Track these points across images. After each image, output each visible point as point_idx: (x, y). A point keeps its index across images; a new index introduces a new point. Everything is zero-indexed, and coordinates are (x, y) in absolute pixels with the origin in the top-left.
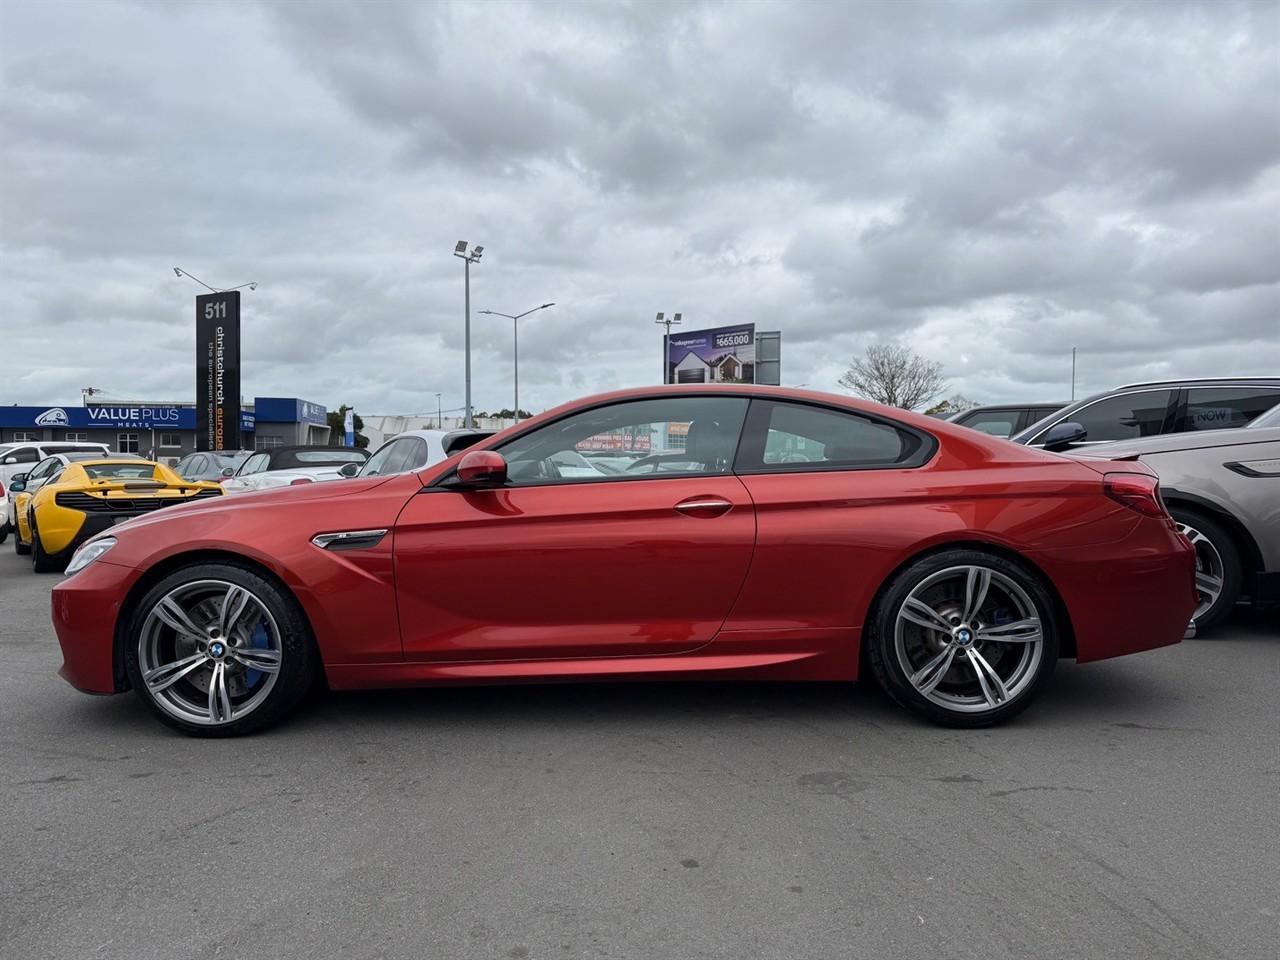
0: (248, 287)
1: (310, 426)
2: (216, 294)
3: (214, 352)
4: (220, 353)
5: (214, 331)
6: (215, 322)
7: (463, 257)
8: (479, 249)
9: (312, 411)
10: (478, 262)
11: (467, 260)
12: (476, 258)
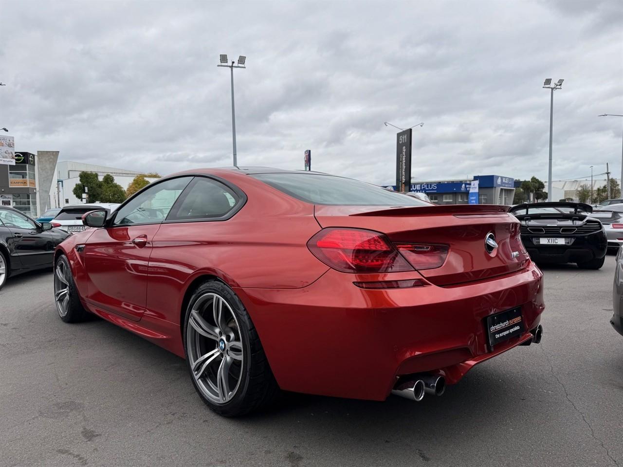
0: (419, 126)
1: (502, 189)
2: (404, 131)
3: (402, 158)
4: (404, 159)
5: (402, 148)
6: (403, 144)
7: (549, 88)
8: (561, 81)
9: (504, 181)
10: (561, 88)
11: (552, 89)
12: (558, 87)
